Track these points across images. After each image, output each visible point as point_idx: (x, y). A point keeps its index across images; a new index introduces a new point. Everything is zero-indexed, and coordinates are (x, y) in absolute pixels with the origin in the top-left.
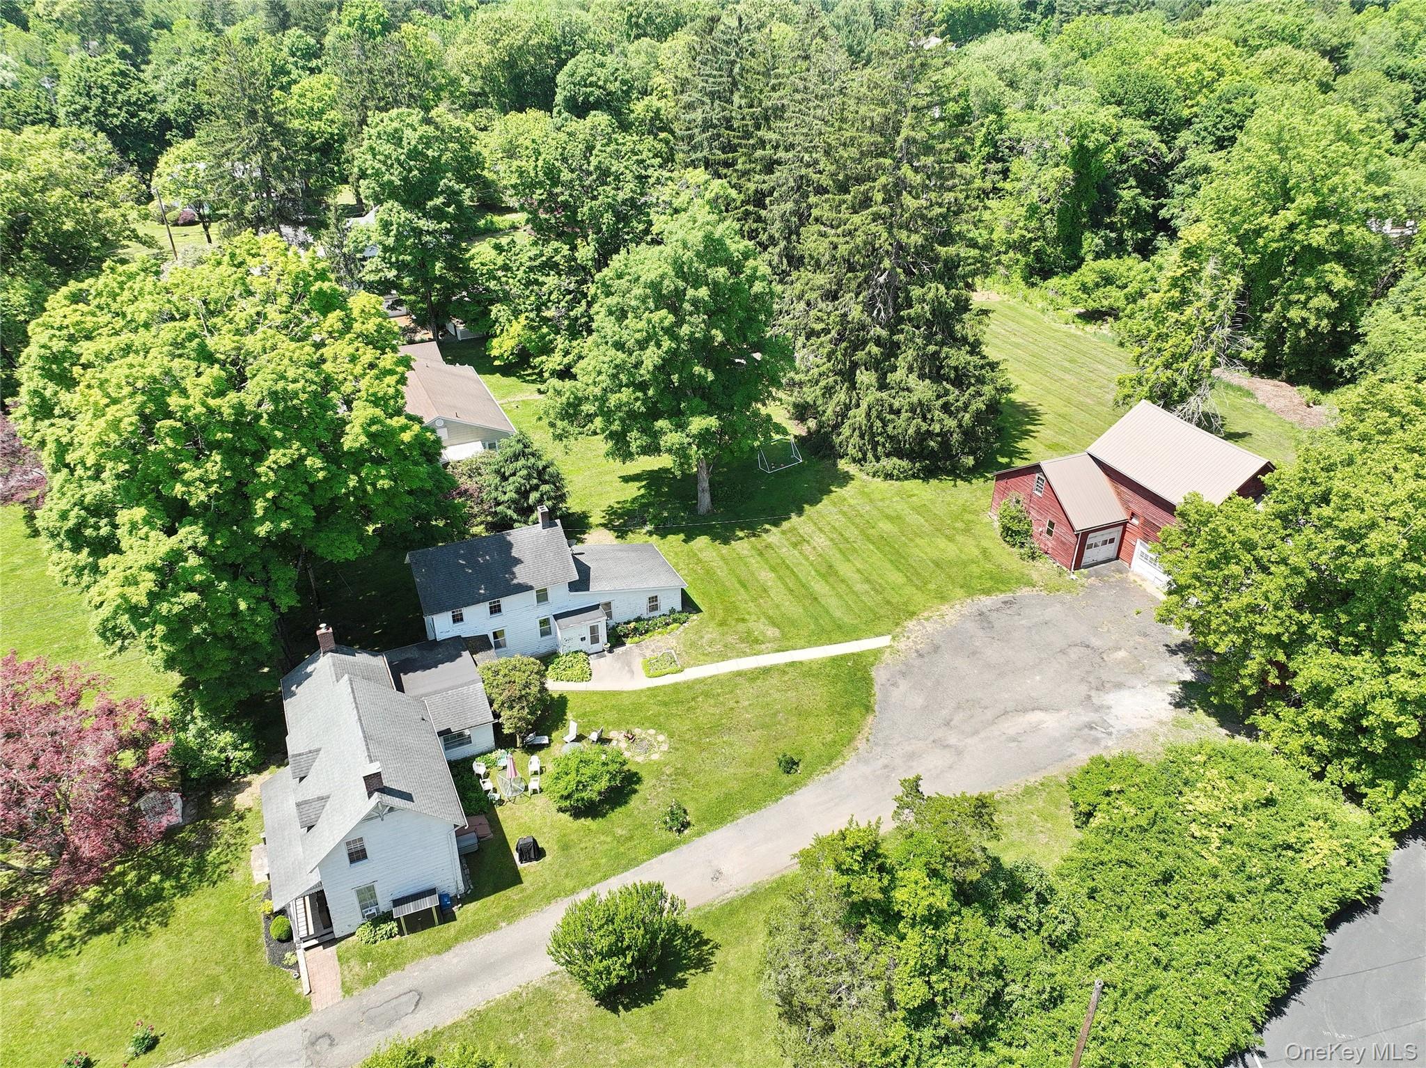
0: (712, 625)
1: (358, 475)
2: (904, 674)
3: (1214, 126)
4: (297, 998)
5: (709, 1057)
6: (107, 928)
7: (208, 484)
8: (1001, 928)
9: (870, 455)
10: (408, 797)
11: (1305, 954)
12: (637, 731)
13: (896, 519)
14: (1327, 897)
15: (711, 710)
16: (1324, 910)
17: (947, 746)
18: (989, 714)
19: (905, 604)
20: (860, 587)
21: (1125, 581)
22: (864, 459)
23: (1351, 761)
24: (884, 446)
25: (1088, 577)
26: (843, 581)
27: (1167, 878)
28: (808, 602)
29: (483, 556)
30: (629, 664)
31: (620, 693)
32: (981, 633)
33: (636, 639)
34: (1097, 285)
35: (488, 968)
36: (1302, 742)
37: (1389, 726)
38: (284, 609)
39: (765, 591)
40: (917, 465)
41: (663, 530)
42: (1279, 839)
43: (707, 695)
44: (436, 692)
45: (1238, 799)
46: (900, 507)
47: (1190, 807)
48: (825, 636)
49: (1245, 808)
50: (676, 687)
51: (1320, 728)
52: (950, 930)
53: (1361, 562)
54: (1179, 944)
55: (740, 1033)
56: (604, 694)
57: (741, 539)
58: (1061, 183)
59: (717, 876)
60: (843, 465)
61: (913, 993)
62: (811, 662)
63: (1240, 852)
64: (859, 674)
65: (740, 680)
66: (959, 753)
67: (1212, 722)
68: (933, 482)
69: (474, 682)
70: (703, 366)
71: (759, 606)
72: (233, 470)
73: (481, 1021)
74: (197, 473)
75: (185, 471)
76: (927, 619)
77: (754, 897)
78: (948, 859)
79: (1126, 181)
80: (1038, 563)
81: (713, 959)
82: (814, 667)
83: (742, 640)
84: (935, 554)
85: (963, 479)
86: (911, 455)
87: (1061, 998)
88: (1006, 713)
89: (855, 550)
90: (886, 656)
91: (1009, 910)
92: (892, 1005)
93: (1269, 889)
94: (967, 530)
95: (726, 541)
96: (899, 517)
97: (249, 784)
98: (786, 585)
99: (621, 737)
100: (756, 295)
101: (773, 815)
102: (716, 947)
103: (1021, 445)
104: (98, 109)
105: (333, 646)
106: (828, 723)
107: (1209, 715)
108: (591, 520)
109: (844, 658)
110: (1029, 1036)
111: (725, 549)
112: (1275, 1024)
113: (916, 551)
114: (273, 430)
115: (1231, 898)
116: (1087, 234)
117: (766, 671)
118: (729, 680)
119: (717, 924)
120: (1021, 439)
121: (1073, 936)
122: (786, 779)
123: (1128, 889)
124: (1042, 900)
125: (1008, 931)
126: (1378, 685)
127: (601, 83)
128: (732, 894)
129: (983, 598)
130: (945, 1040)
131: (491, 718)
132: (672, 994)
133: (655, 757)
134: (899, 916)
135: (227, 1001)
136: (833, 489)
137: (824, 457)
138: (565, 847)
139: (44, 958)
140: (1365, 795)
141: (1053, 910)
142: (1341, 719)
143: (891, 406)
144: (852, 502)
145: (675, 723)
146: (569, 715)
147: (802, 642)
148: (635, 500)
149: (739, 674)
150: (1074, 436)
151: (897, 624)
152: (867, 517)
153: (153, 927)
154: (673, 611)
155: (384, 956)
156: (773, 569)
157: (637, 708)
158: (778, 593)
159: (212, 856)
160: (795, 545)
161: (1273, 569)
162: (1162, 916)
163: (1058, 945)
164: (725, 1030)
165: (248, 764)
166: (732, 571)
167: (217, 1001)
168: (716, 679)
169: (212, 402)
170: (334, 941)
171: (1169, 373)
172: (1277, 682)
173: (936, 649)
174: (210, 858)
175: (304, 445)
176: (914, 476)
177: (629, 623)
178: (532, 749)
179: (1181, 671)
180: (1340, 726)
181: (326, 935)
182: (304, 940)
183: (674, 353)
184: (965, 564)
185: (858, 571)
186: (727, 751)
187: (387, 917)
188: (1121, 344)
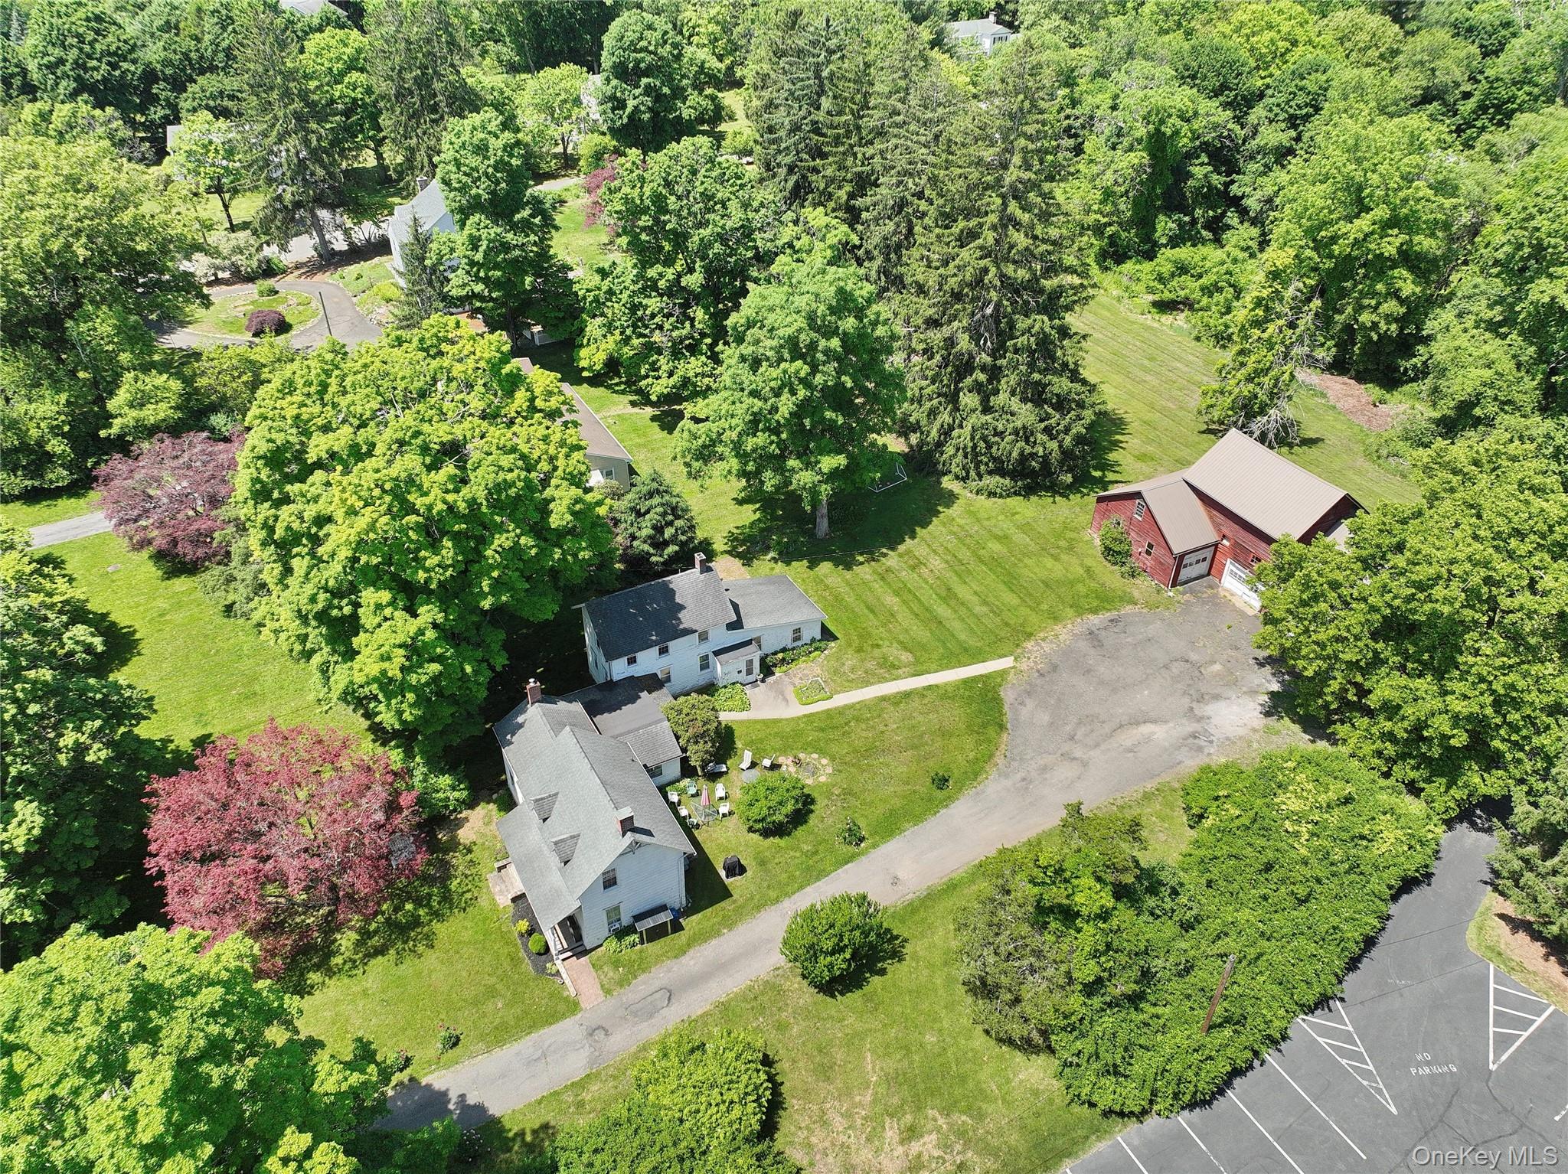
0: (850, 651)
1: (561, 547)
2: (1029, 693)
3: (1287, 103)
4: (567, 999)
5: (916, 1027)
6: (381, 951)
7: (445, 568)
8: (1146, 917)
9: (973, 473)
10: (648, 833)
11: (1375, 922)
12: (802, 756)
13: (1003, 539)
14: (1393, 877)
15: (864, 734)
16: (1390, 887)
17: (1075, 759)
18: (1107, 728)
19: (1022, 625)
20: (980, 609)
21: (1216, 596)
22: (967, 477)
23: (1413, 762)
24: (987, 464)
25: (1184, 593)
26: (963, 604)
27: (1268, 867)
28: (934, 626)
29: (650, 604)
30: (782, 693)
31: (780, 721)
32: (1092, 651)
33: (784, 668)
34: (1173, 275)
35: (720, 967)
36: (1374, 747)
37: (1445, 738)
38: (499, 668)
39: (893, 615)
40: (1019, 483)
41: (787, 556)
42: (1356, 831)
43: (858, 720)
44: (629, 732)
45: (1323, 799)
46: (1005, 525)
47: (1283, 807)
48: (954, 660)
49: (1328, 806)
50: (828, 714)
51: (1390, 737)
52: (1114, 923)
53: (1428, 607)
54: (1278, 920)
55: (937, 1008)
56: (766, 723)
57: (862, 563)
58: (1138, 169)
59: (895, 881)
60: (947, 483)
61: (1088, 971)
62: (946, 684)
63: (1326, 843)
64: (990, 695)
65: (885, 704)
66: (1085, 764)
67: (1297, 728)
68: (1034, 499)
69: (660, 721)
70: (834, 411)
71: (889, 631)
72: (462, 553)
73: (725, 1010)
74: (436, 560)
75: (425, 559)
76: (1043, 640)
77: (931, 898)
78: (1108, 867)
79: (1198, 157)
80: (1137, 581)
81: (904, 951)
82: (950, 689)
83: (880, 666)
84: (1043, 574)
85: (1062, 495)
86: (1014, 475)
87: (1192, 967)
88: (1121, 726)
89: (969, 572)
90: (1011, 677)
91: (1151, 902)
92: (1071, 981)
93: (1347, 872)
94: (1070, 549)
95: (848, 567)
96: (1006, 537)
97: (466, 819)
98: (911, 609)
99: (789, 762)
100: (878, 338)
101: (935, 827)
102: (905, 940)
103: (1112, 456)
104: (76, 62)
105: (540, 697)
106: (969, 742)
107: (1294, 722)
108: (715, 546)
109: (974, 680)
110: (1170, 998)
111: (848, 575)
112: (1351, 977)
113: (1025, 571)
114: (492, 514)
115: (1319, 881)
116: (1161, 217)
117: (907, 695)
118: (875, 705)
119: (903, 921)
120: (1111, 450)
121: (1198, 920)
122: (940, 794)
123: (1238, 877)
124: (1175, 893)
125: (1151, 919)
126: (1436, 704)
127: (651, 48)
128: (910, 896)
129: (1091, 617)
130: (1110, 1005)
131: (679, 753)
132: (876, 980)
133: (823, 779)
134: (1078, 914)
135: (509, 1005)
136: (940, 508)
137: (928, 474)
138: (762, 863)
139: (335, 978)
140: (1423, 790)
141: (1184, 900)
142: (1406, 730)
143: (995, 429)
144: (961, 522)
145: (834, 748)
146: (739, 744)
147: (934, 666)
148: (753, 523)
149: (883, 699)
150: (1160, 445)
151: (1018, 645)
152: (976, 538)
153: (421, 948)
154: (813, 640)
155: (631, 963)
156: (897, 593)
157: (798, 734)
158: (904, 617)
159: (454, 885)
160: (913, 568)
161: (1354, 605)
162: (1265, 898)
163: (1186, 927)
164: (925, 1006)
165: (463, 802)
166: (859, 596)
167: (500, 1005)
168: (863, 705)
169: (450, 498)
170: (586, 952)
171: (1251, 387)
172: (1355, 698)
173: (1055, 668)
174: (453, 887)
175: (517, 527)
176: (1016, 494)
177: (775, 653)
178: (714, 777)
179: (1269, 682)
180: (1405, 735)
181: (577, 946)
182: (561, 952)
183: (807, 400)
184: (1072, 583)
185: (976, 593)
186: (884, 771)
187: (630, 930)
188: (1198, 339)
